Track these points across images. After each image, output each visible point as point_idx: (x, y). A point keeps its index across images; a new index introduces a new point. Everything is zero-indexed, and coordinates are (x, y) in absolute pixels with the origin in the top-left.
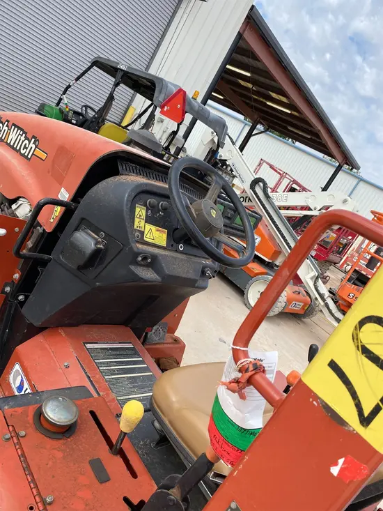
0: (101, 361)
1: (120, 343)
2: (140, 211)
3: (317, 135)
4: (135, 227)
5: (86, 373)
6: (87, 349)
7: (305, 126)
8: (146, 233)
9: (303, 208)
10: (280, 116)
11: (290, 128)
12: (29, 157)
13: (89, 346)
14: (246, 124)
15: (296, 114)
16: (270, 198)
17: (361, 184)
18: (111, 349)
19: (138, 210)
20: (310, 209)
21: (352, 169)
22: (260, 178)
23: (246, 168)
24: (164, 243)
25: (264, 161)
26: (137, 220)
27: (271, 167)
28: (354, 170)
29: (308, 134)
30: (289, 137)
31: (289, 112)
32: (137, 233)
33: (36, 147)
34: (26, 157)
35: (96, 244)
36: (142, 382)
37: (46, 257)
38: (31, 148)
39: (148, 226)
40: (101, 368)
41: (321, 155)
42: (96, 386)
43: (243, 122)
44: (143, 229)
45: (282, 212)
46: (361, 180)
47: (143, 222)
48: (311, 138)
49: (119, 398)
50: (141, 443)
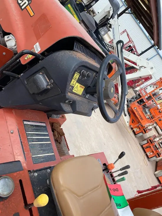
0: (29, 133)
1: (40, 122)
2: (77, 76)
3: (152, 27)
4: (71, 84)
5: (21, 140)
6: (24, 124)
7: (149, 20)
8: (74, 88)
9: (134, 63)
10: (141, 9)
11: (142, 17)
12: (23, 8)
13: (25, 123)
14: (124, 5)
15: (148, 12)
16: (122, 52)
17: (158, 56)
18: (36, 126)
19: (76, 75)
20: (136, 64)
21: (158, 49)
22: (122, 41)
23: (118, 29)
24: (80, 93)
25: (126, 31)
26: (73, 80)
27: (128, 35)
28: (159, 50)
29: (149, 24)
30: (139, 20)
31: (146, 9)
32: (71, 88)
33: (29, 4)
34: (21, 7)
35: (47, 86)
36: (45, 147)
37: (17, 76)
38: (25, 3)
39: (77, 84)
40: (28, 137)
41: (147, 35)
42: (24, 148)
43: (123, 3)
44: (74, 86)
45: (125, 61)
46: (158, 54)
47: (76, 81)
48: (149, 27)
49: (33, 156)
50: (38, 189)
